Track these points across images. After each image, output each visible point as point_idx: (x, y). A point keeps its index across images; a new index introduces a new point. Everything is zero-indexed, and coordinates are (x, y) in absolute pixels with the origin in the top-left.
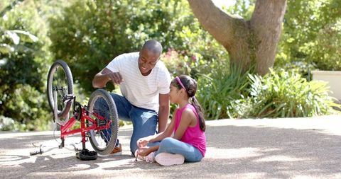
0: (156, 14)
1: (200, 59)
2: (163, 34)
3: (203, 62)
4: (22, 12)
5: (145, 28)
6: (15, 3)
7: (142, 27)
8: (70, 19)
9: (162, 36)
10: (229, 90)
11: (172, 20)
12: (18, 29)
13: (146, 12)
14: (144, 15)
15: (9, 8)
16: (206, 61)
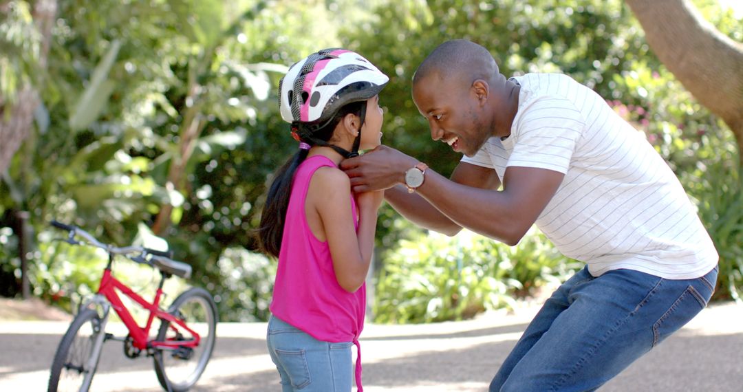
0: (580, 19)
1: (673, 139)
2: (597, 64)
3: (680, 144)
4: (280, 23)
5: (554, 53)
6: (261, 6)
7: (546, 51)
8: (386, 33)
9: (594, 69)
10: (735, 232)
11: (616, 32)
12: (268, 59)
13: (557, 16)
14: (554, 22)
15: (249, 15)
16: (688, 143)
